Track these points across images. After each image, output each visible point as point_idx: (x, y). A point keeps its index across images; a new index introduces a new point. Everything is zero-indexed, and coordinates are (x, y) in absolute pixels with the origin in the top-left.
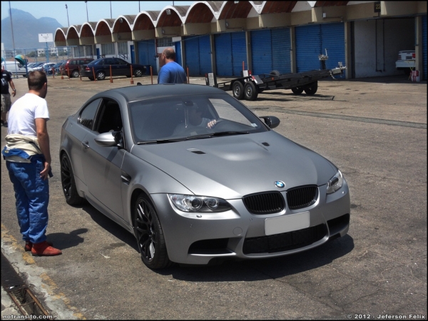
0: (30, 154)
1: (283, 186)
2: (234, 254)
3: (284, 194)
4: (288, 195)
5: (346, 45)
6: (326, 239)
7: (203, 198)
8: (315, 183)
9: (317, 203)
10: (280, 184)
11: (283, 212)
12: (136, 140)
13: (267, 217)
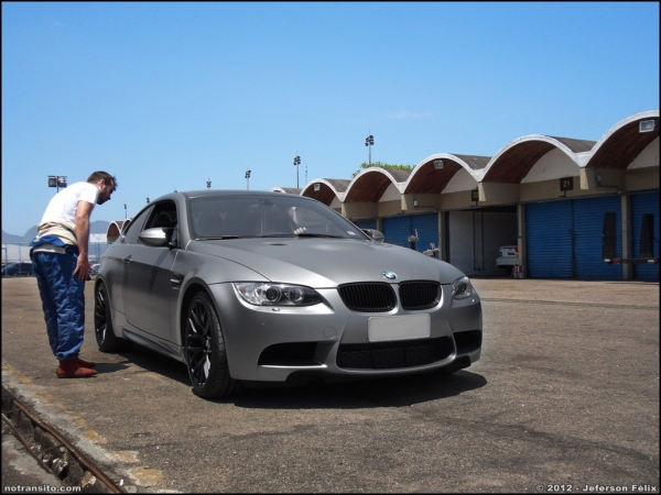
0: (65, 242)
1: (394, 277)
2: (324, 366)
3: (396, 288)
4: (401, 290)
5: (440, 238)
6: (453, 357)
7: (283, 286)
8: (437, 280)
9: (440, 304)
10: (390, 275)
11: (395, 311)
12: (194, 236)
13: (371, 316)
